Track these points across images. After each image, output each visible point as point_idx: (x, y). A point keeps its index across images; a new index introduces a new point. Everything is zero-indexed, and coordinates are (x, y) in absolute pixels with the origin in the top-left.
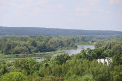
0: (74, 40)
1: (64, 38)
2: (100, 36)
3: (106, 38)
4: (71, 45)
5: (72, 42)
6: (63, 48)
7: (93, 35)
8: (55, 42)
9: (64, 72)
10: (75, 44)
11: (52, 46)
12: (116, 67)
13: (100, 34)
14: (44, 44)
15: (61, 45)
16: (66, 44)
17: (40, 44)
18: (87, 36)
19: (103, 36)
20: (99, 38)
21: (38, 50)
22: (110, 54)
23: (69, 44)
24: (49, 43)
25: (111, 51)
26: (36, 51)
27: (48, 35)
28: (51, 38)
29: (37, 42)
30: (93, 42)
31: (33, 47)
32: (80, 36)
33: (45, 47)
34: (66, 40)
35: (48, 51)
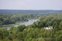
0: (26, 17)
1: (20, 16)
2: (42, 13)
3: (46, 14)
4: (24, 19)
5: (25, 18)
6: (20, 21)
7: (37, 13)
8: (15, 18)
9: (24, 37)
10: (27, 19)
11: (13, 21)
12: (57, 32)
13: (42, 12)
14: (8, 20)
15: (18, 20)
16: (21, 19)
17: (5, 19)
18: (34, 14)
19: (44, 13)
20: (42, 15)
21: (4, 23)
22: (50, 24)
23: (23, 19)
24: (11, 19)
25: (50, 22)
26: (3, 24)
27: (9, 14)
28: (12, 16)
29: (4, 18)
30: (38, 17)
31: (1, 22)
32: (30, 14)
33: (8, 21)
34: (21, 16)
35: (11, 24)
